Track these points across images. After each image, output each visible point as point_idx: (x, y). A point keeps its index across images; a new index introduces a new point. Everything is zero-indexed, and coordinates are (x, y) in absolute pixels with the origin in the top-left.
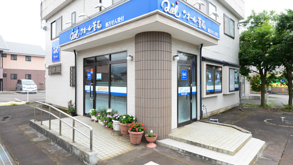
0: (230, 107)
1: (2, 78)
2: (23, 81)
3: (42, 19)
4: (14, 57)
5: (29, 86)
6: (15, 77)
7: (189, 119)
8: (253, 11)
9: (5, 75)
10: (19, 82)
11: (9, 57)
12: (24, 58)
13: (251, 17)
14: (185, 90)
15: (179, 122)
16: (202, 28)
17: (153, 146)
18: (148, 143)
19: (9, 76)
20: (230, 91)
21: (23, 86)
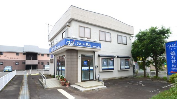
0: (125, 77)
1: (37, 64)
2: (45, 65)
3: (49, 41)
4: (43, 55)
5: (47, 68)
6: (43, 63)
7: (89, 79)
8: (140, 30)
9: (39, 63)
10: (44, 66)
11: (41, 55)
12: (47, 55)
13: (140, 33)
14: (86, 68)
15: (83, 80)
16: (89, 47)
17: (67, 86)
18: (66, 85)
19: (40, 63)
20: (121, 69)
21: (45, 67)
